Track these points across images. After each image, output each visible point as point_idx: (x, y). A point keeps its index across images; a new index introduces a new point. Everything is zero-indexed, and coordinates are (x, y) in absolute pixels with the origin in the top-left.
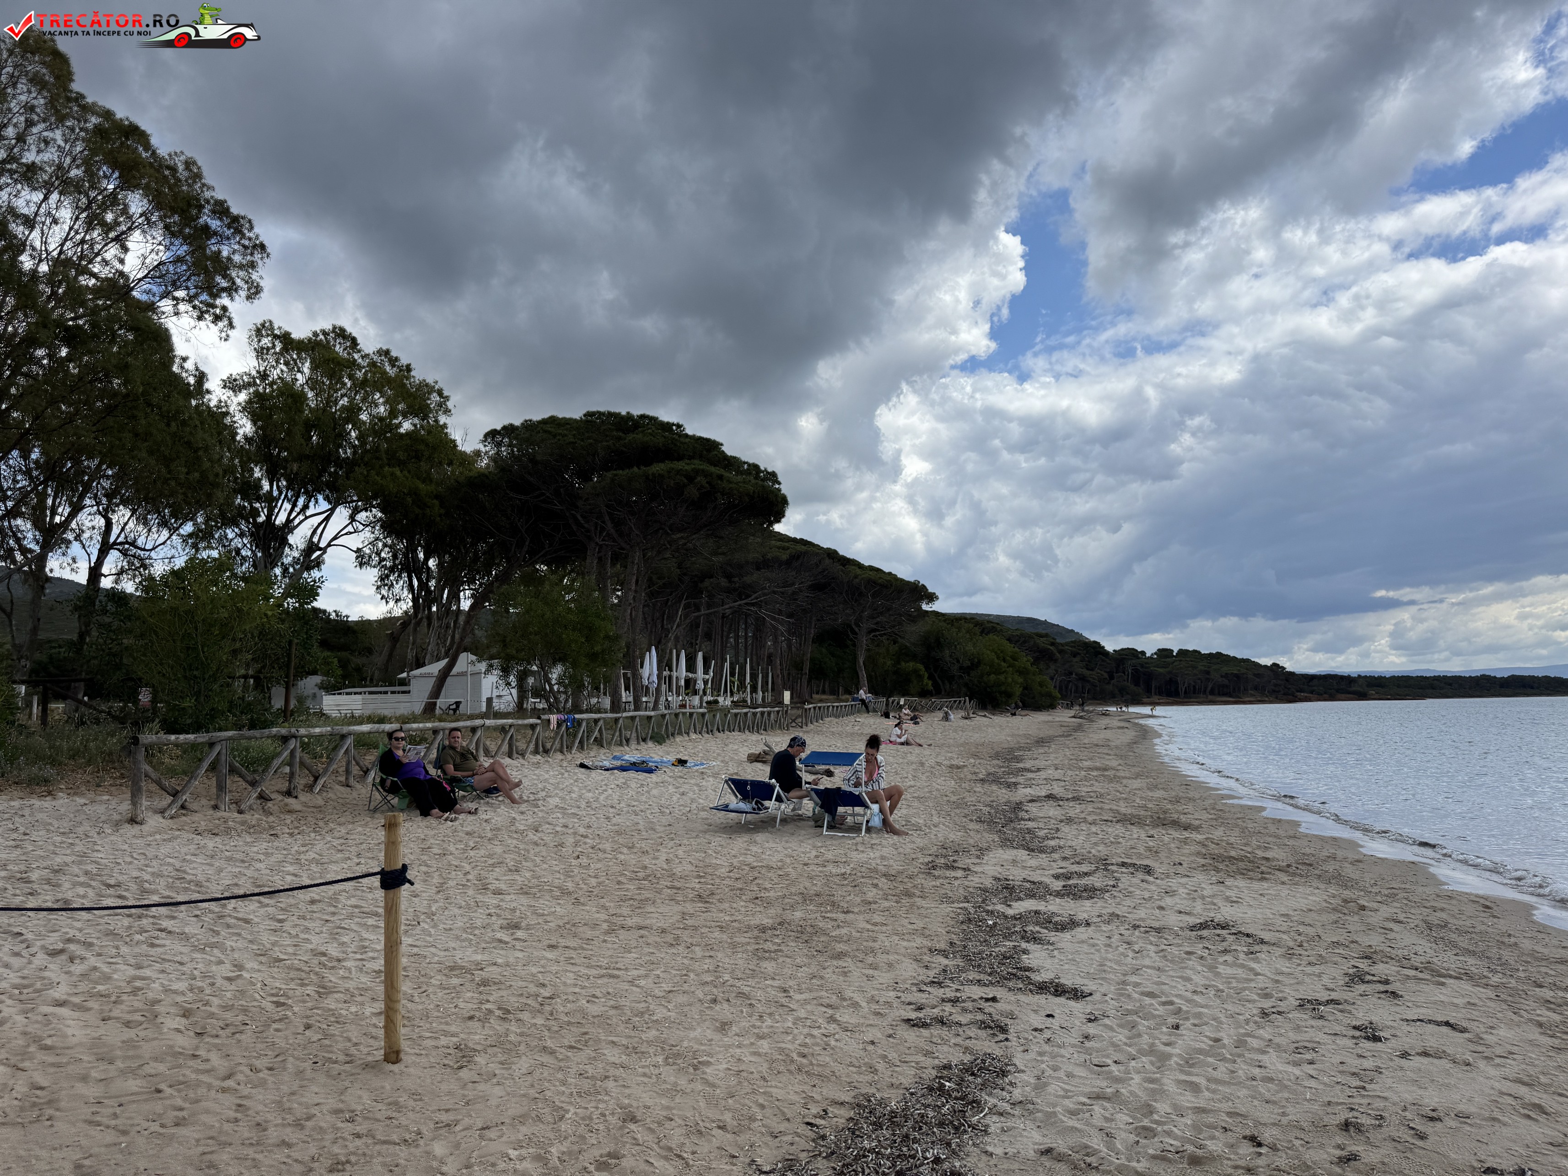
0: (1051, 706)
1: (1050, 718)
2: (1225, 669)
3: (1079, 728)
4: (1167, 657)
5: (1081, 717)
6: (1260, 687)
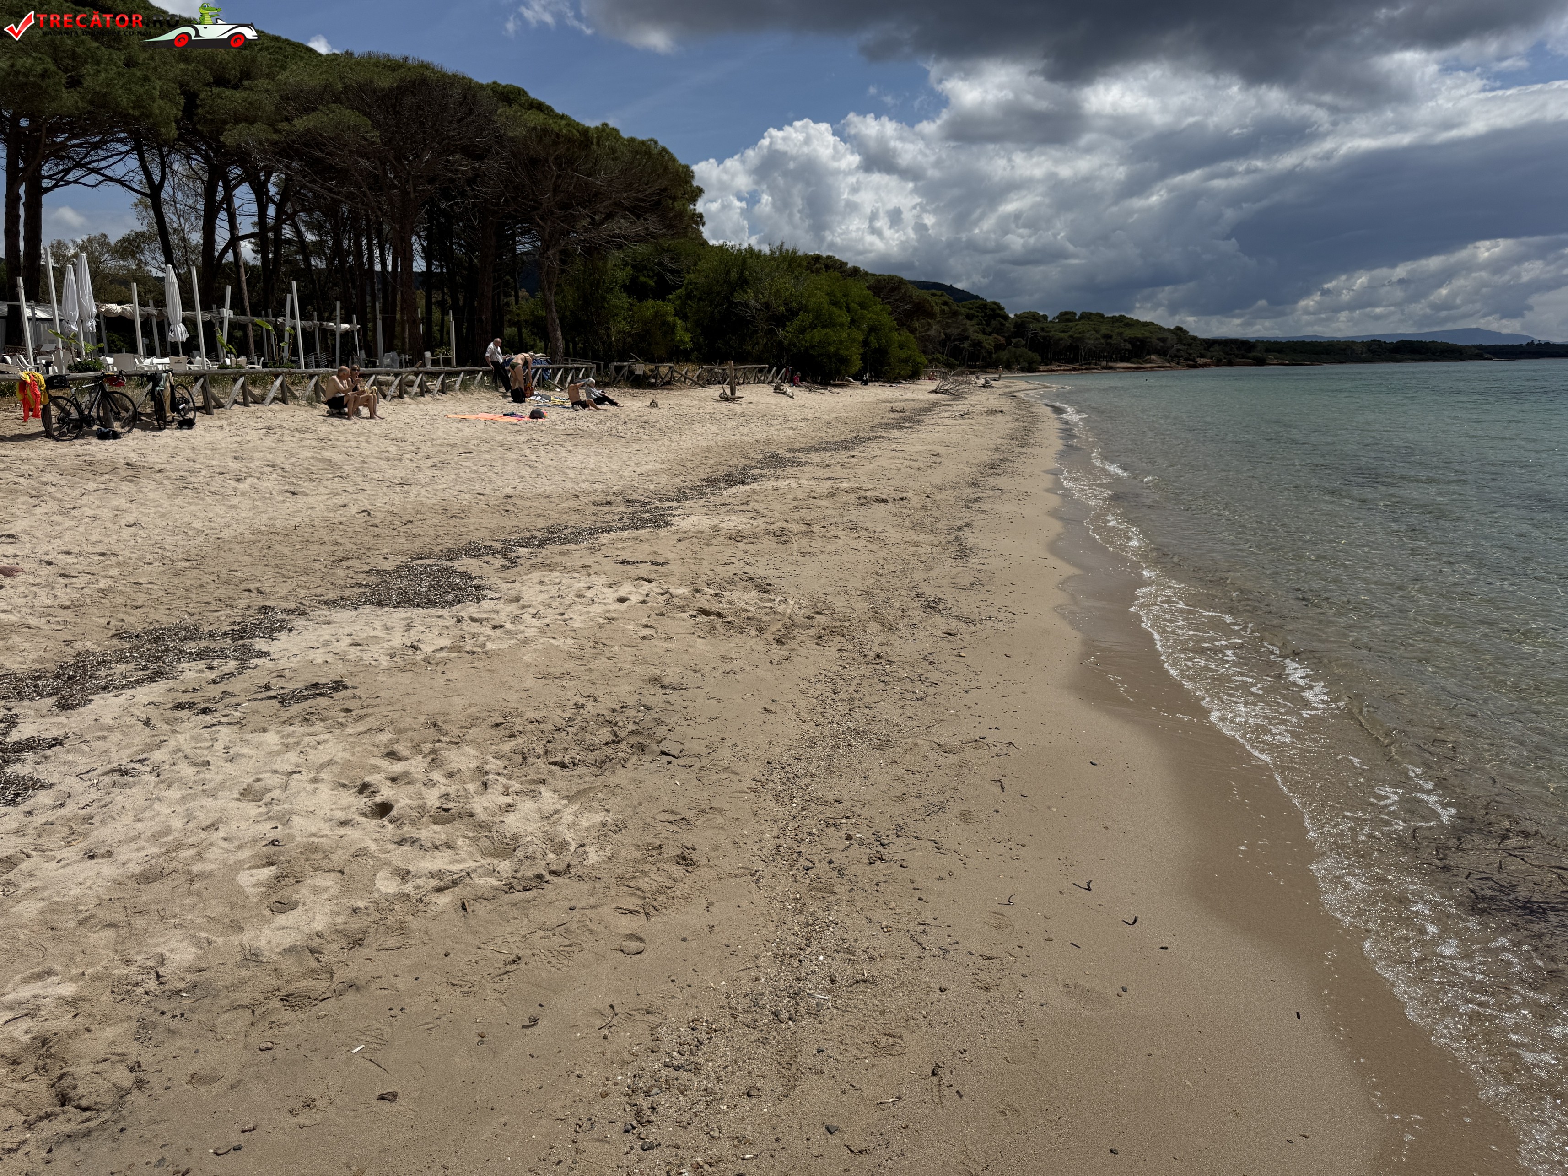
0: (914, 376)
2: (1128, 333)
4: (1069, 320)
6: (1162, 353)
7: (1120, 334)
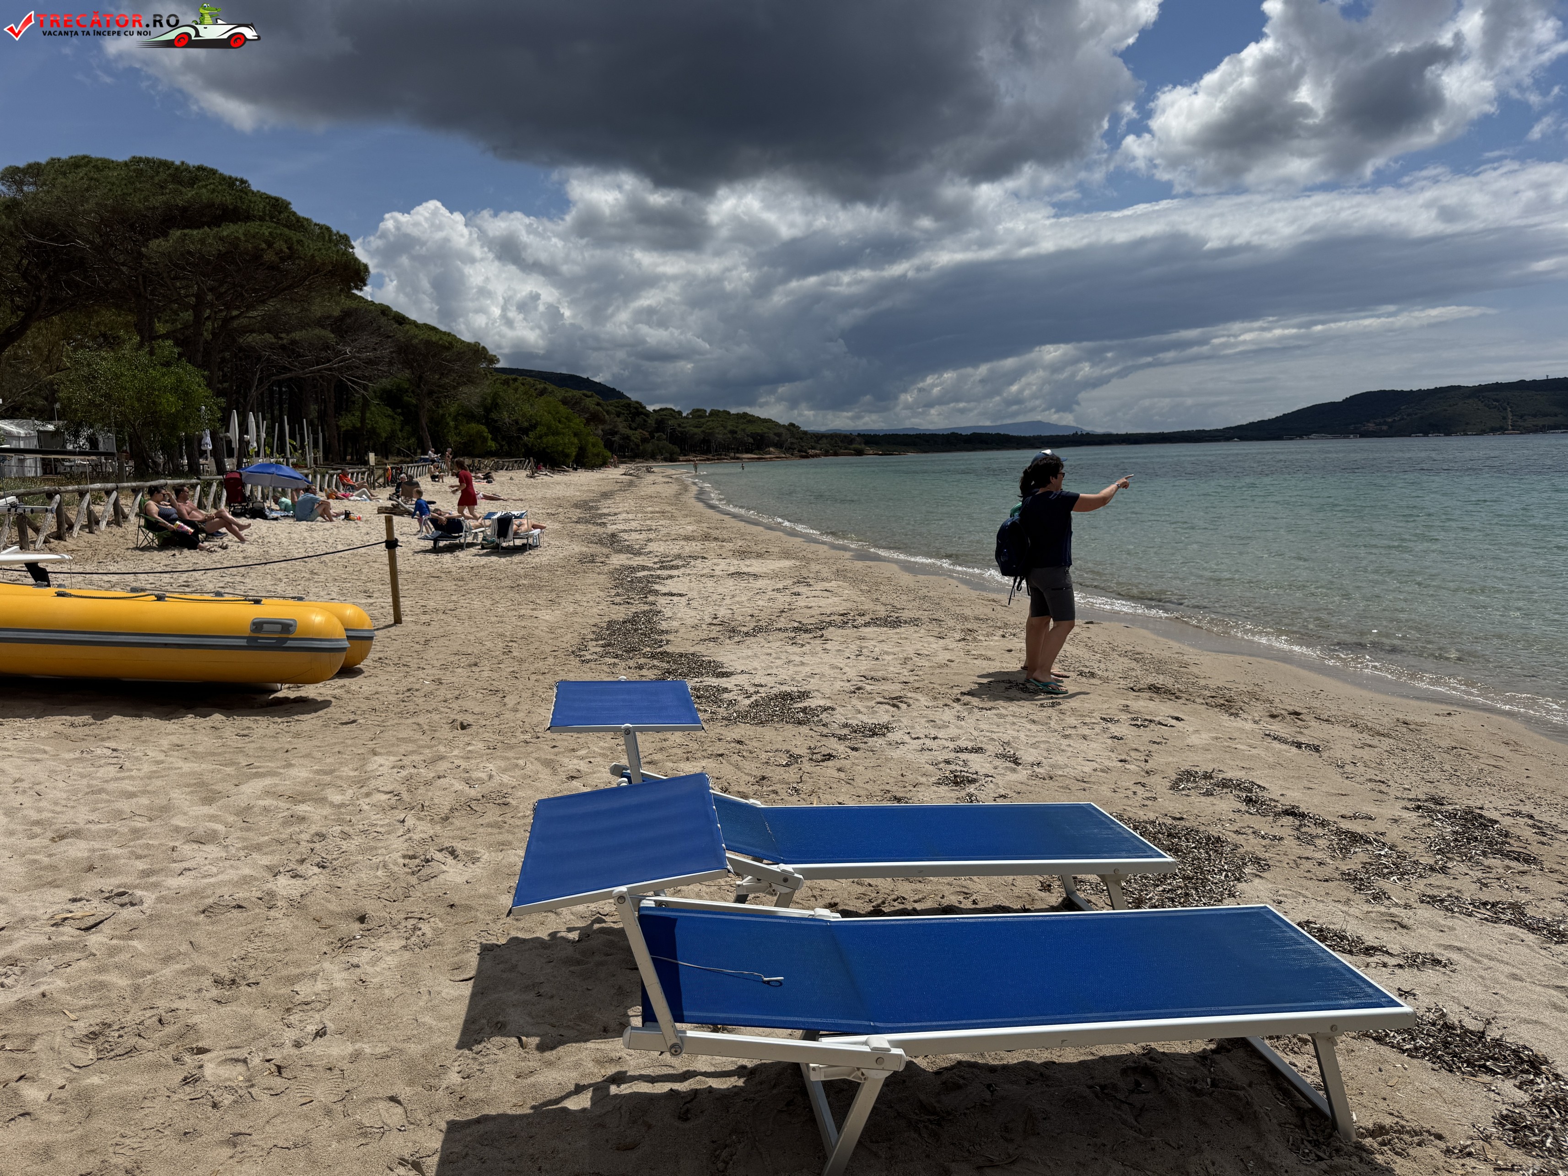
1: (604, 476)
3: (631, 484)
5: (631, 475)
6: (779, 445)
7: (744, 430)
